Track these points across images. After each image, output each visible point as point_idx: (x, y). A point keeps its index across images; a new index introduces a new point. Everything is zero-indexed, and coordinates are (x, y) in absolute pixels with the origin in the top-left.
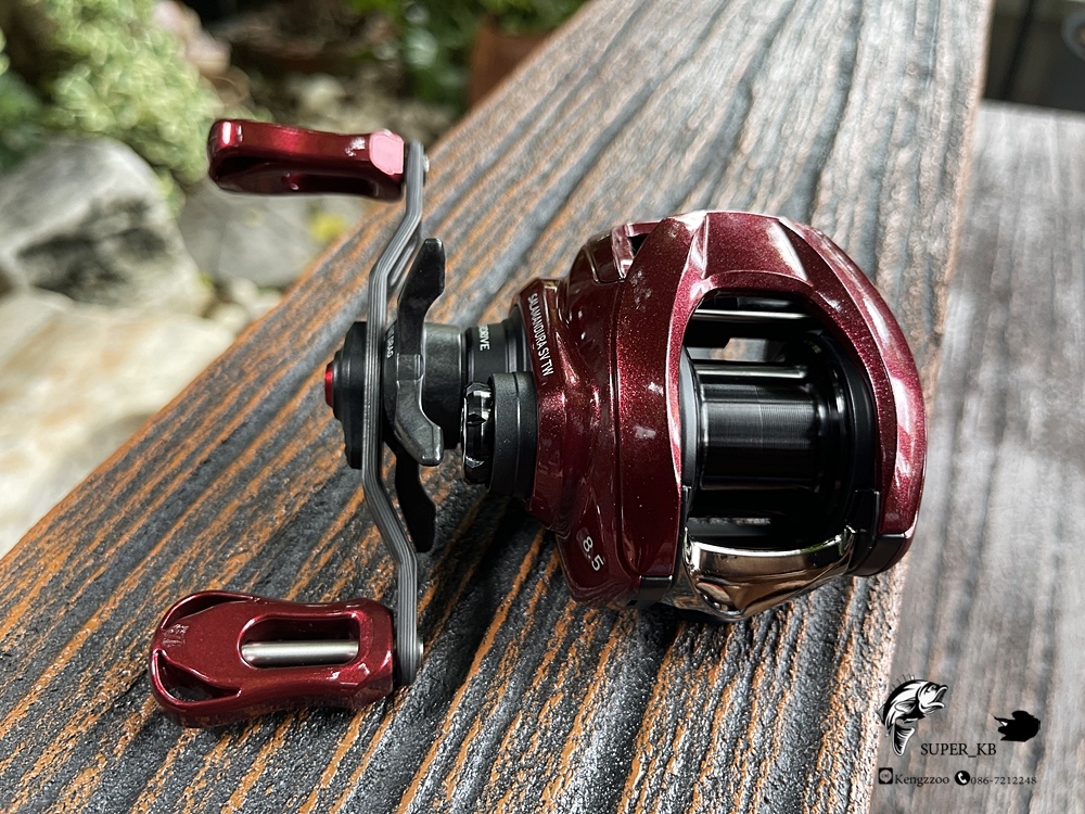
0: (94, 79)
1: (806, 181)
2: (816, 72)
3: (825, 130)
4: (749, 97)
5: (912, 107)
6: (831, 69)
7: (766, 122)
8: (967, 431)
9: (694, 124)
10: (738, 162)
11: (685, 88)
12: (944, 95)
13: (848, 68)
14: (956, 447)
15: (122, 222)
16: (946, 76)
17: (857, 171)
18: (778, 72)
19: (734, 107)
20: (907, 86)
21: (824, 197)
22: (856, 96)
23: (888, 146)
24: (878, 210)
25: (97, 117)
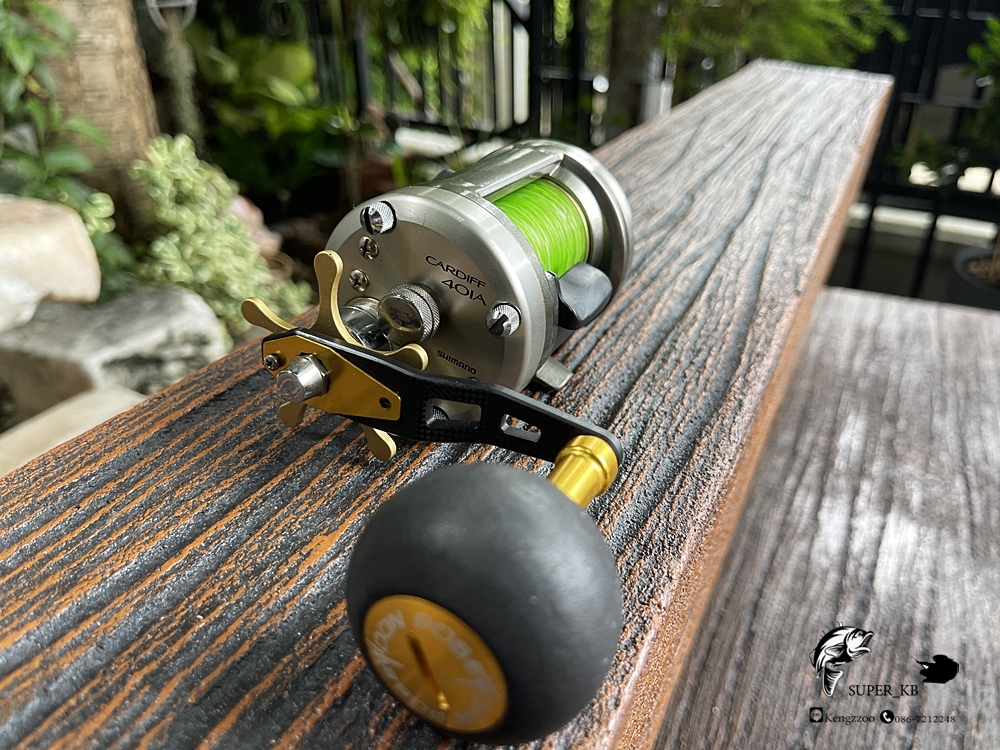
0: (183, 243)
1: (725, 234)
2: (734, 193)
3: (739, 217)
4: (693, 199)
5: (794, 210)
6: (744, 192)
7: (702, 209)
8: (861, 503)
9: (658, 206)
10: (684, 224)
11: (652, 193)
12: (814, 206)
13: (755, 193)
14: (852, 514)
15: (188, 350)
16: (817, 198)
17: (757, 230)
18: (711, 190)
19: (683, 204)
20: (792, 201)
21: (737, 239)
22: (759, 203)
23: (778, 222)
24: (768, 248)
25: (180, 271)
